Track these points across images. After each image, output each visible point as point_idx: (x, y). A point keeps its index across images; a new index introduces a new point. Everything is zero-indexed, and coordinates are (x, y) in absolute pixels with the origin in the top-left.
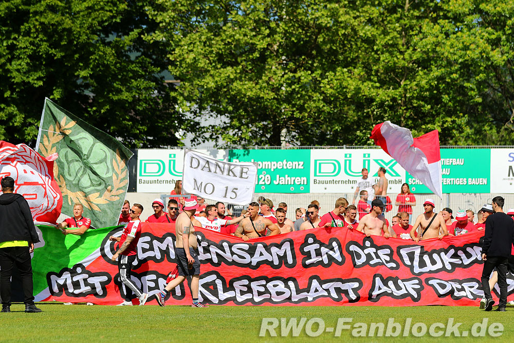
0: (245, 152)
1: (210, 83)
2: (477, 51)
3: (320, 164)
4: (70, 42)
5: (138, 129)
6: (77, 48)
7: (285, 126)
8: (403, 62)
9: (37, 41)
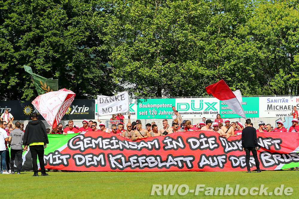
0: (145, 100)
1: (128, 69)
2: (252, 52)
3: (180, 105)
4: (63, 50)
5: (95, 90)
6: (66, 53)
7: (163, 88)
8: (218, 57)
9: (47, 50)
